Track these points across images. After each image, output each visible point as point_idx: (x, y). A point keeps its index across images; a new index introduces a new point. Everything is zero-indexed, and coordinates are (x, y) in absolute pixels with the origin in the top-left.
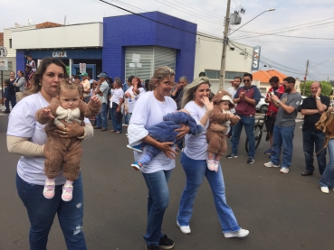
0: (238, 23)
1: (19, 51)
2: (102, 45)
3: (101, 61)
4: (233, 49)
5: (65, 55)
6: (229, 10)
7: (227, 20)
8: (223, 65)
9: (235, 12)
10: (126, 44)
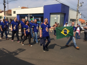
0: (82, 6)
1: (17, 15)
2: (44, 13)
3: (43, 17)
4: (79, 13)
5: (32, 16)
6: (78, 3)
7: (78, 5)
8: (77, 17)
9: (81, 3)
10: (51, 12)
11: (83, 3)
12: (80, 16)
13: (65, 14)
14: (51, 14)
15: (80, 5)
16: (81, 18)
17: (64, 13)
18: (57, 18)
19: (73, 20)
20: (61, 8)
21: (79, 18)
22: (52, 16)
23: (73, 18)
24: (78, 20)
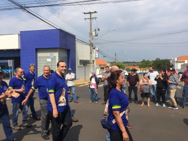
0: (97, 36)
2: (20, 48)
4: (94, 49)
6: (91, 29)
7: (91, 34)
8: (91, 57)
9: (95, 30)
10: (38, 47)
11: (99, 30)
12: (97, 55)
13: (68, 51)
14: (37, 50)
15: (94, 34)
16: (98, 58)
17: (65, 49)
18: (52, 59)
19: (85, 63)
20: (58, 37)
21: (96, 58)
22: (40, 55)
23: (85, 59)
24: (93, 61)
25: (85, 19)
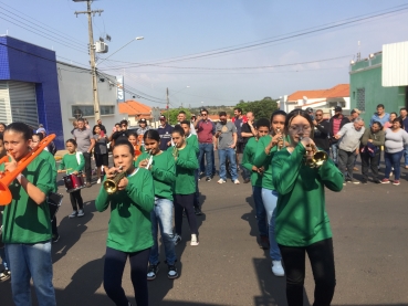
0: (105, 51)
4: (102, 80)
6: (92, 37)
7: (92, 47)
8: (96, 99)
9: (101, 39)
11: (109, 38)
12: (121, 93)
15: (98, 47)
16: (123, 101)
21: (118, 101)
25: (77, 13)
